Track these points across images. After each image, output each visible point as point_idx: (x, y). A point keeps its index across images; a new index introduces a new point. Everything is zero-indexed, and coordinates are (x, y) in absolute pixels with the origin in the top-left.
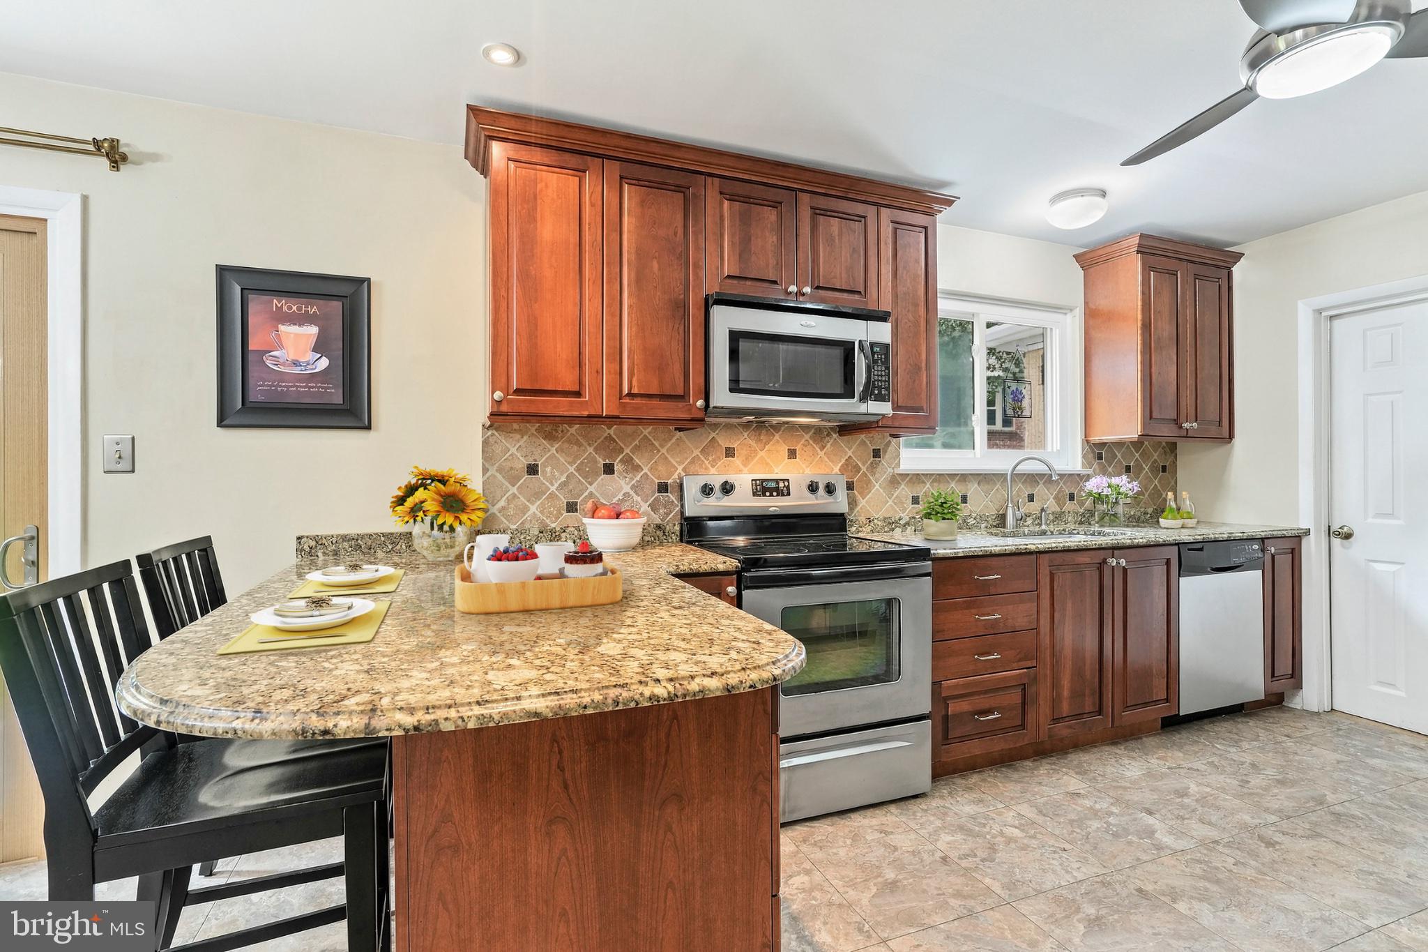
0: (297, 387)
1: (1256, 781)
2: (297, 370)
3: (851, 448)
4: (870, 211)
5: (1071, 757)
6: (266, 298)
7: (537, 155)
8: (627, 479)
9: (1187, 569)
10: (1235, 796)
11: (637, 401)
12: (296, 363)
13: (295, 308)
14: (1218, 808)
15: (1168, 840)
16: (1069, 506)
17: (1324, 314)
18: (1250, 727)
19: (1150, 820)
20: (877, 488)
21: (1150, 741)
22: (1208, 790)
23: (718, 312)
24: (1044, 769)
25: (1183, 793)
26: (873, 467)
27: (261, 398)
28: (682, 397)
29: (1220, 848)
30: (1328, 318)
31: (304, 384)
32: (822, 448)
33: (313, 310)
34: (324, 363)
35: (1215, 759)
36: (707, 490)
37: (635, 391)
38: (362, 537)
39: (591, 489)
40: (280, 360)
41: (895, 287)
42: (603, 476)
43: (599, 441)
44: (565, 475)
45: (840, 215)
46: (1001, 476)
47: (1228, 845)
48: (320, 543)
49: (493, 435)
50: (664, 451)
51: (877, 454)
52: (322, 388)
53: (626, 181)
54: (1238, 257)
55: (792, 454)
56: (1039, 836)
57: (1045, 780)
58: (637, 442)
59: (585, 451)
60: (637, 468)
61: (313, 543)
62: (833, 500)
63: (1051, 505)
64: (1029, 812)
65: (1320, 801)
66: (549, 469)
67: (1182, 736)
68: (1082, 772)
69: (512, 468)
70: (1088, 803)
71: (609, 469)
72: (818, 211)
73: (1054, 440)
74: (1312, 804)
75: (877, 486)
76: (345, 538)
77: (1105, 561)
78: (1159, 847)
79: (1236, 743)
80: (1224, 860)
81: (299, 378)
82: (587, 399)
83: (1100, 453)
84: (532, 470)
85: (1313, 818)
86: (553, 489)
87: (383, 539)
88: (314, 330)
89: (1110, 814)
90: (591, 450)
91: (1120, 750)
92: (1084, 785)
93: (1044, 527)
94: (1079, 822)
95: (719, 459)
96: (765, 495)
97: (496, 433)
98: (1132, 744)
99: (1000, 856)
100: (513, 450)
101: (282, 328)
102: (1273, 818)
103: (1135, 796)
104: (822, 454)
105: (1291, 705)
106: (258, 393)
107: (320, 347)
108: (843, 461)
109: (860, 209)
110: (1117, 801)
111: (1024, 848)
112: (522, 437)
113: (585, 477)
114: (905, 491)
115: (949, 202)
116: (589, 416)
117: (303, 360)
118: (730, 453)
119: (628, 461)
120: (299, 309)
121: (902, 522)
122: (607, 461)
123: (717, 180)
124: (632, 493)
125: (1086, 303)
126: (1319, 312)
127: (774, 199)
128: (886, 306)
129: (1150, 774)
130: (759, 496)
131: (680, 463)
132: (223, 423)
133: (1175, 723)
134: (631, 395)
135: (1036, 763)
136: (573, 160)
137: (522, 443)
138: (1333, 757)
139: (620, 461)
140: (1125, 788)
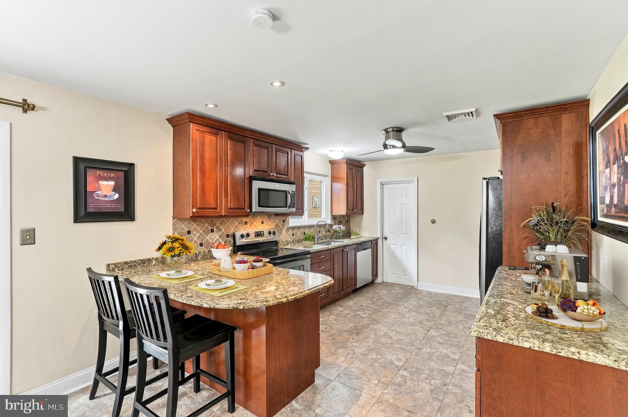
0: (107, 205)
1: (374, 300)
2: (106, 199)
3: (278, 220)
4: (289, 151)
5: (336, 303)
6: (94, 170)
7: (205, 129)
8: (218, 234)
9: (359, 250)
10: (372, 304)
11: (232, 210)
12: (105, 196)
13: (105, 174)
14: (370, 307)
15: (363, 316)
16: (328, 233)
17: (382, 183)
18: (370, 289)
19: (359, 313)
20: (284, 232)
21: (351, 296)
22: (366, 304)
23: (254, 182)
24: (332, 307)
25: (362, 306)
26: (283, 226)
27: (92, 210)
28: (244, 209)
29: (372, 314)
30: (382, 184)
31: (109, 204)
32: (270, 220)
33: (112, 175)
34: (117, 196)
35: (366, 297)
36: (242, 236)
37: (232, 207)
38: (132, 262)
39: (207, 238)
40: (100, 195)
41: (295, 173)
42: (211, 233)
43: (209, 221)
44: (199, 234)
45: (282, 151)
46: (313, 226)
47: (374, 314)
48: (116, 266)
49: (176, 221)
50: (228, 224)
51: (284, 221)
52: (116, 205)
53: (229, 139)
54: (364, 165)
55: (262, 223)
56: (339, 321)
57: (334, 309)
58: (220, 221)
59: (205, 225)
60: (221, 230)
61: (113, 266)
62: (275, 237)
63: (324, 233)
64: (334, 317)
65: (386, 301)
66: (194, 232)
67: (358, 293)
68: (341, 306)
69: (182, 233)
70: (345, 312)
71: (212, 231)
72: (277, 150)
73: (323, 215)
74: (384, 302)
75: (284, 231)
76: (126, 263)
77: (343, 250)
78: (362, 317)
79: (368, 293)
80: (374, 316)
81: (107, 202)
82: (218, 210)
83: (334, 218)
84: (189, 232)
85: (386, 305)
86: (195, 239)
87: (140, 262)
88: (113, 183)
89: (350, 313)
90: (207, 225)
91: (346, 299)
92: (342, 309)
93: (324, 241)
94: (345, 316)
95: (243, 225)
96: (258, 236)
97: (177, 220)
98: (348, 297)
99: (333, 327)
100: (183, 226)
101: (101, 182)
102: (379, 307)
103: (353, 309)
104: (270, 222)
105: (375, 282)
106: (91, 208)
107: (115, 189)
108: (275, 224)
109: (286, 150)
110: (351, 311)
111: (337, 324)
112: (186, 221)
113: (205, 234)
114: (290, 232)
115: (307, 149)
116: (219, 216)
117: (108, 195)
118: (246, 223)
119: (218, 228)
120: (107, 175)
121: (290, 242)
122: (212, 228)
123: (252, 140)
124: (219, 238)
125: (332, 174)
126: (381, 183)
127: (266, 146)
128: (292, 180)
129: (355, 303)
130: (256, 237)
131: (232, 228)
132: (77, 221)
133: (356, 291)
134: (230, 208)
135: (330, 306)
136: (214, 131)
137: (186, 223)
138: (385, 292)
139: (216, 228)
140: (351, 307)
